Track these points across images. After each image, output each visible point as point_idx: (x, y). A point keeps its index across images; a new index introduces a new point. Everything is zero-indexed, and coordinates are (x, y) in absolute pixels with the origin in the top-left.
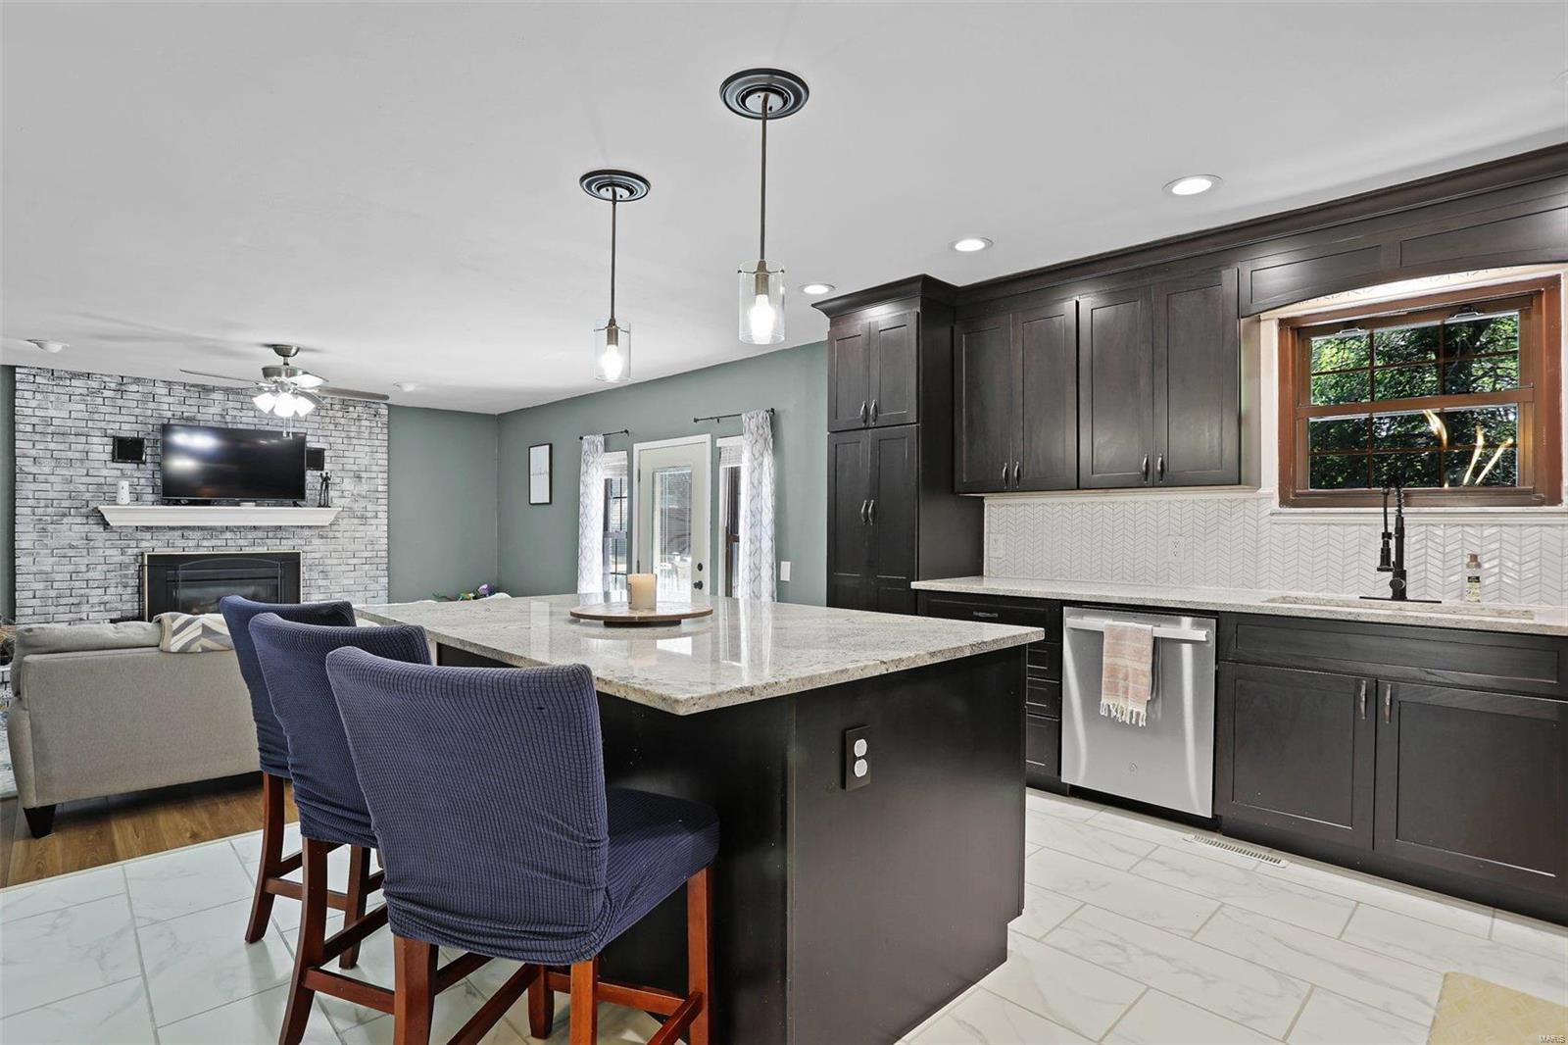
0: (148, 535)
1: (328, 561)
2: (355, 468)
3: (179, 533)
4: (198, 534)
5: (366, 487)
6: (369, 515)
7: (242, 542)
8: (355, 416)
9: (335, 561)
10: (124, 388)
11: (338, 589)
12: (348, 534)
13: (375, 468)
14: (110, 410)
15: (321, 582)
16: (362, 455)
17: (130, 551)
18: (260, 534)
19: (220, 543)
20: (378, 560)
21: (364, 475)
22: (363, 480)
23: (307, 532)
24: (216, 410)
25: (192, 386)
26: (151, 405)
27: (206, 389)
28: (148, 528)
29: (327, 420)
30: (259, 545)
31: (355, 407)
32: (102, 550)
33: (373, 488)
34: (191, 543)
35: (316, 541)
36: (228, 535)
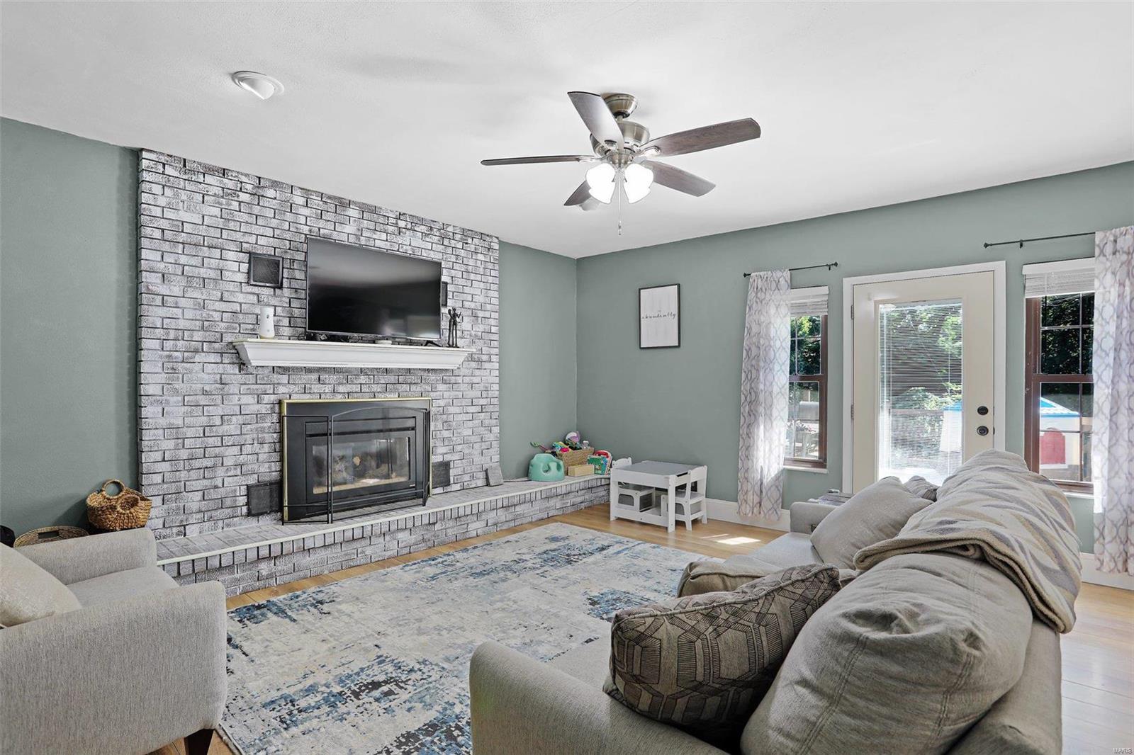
0: (284, 379)
1: (452, 410)
2: (473, 305)
3: (314, 376)
4: (334, 378)
5: (481, 328)
6: (485, 358)
7: (376, 388)
8: (472, 248)
9: (457, 410)
10: (261, 192)
11: (459, 441)
12: (467, 379)
13: (489, 307)
14: (245, 217)
15: (446, 434)
16: (478, 292)
17: (266, 399)
18: (392, 378)
19: (356, 388)
20: (491, 408)
21: (480, 314)
22: (480, 319)
23: (433, 377)
24: (350, 229)
25: (330, 197)
26: (289, 216)
27: (343, 204)
28: (285, 370)
29: (450, 250)
30: (391, 391)
31: (473, 238)
32: (237, 397)
33: (487, 328)
34: (328, 389)
35: (441, 387)
36: (362, 379)
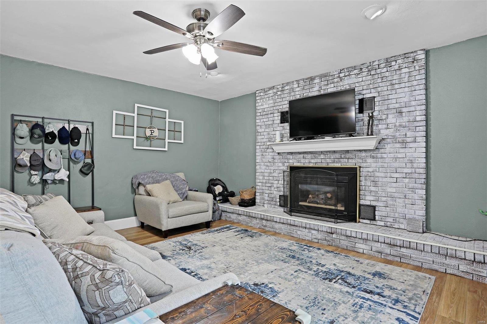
0: (291, 157)
1: (377, 174)
2: (397, 106)
3: (302, 156)
4: (309, 156)
5: (406, 119)
6: (409, 140)
7: (328, 161)
8: (396, 67)
9: (382, 175)
10: (284, 89)
11: (384, 195)
12: (392, 155)
13: (413, 103)
14: (279, 100)
15: (373, 189)
16: (403, 95)
17: (286, 164)
18: (337, 155)
19: (319, 161)
20: (416, 176)
21: (404, 110)
22: (404, 114)
23: (364, 154)
24: (316, 88)
25: (307, 79)
26: (293, 94)
27: (312, 79)
28: (292, 153)
29: (376, 76)
30: (337, 163)
31: (396, 61)
32: (277, 163)
33: (411, 119)
34: (307, 161)
35: (369, 160)
36: (322, 156)
